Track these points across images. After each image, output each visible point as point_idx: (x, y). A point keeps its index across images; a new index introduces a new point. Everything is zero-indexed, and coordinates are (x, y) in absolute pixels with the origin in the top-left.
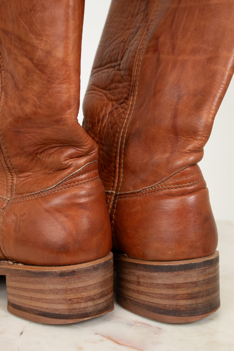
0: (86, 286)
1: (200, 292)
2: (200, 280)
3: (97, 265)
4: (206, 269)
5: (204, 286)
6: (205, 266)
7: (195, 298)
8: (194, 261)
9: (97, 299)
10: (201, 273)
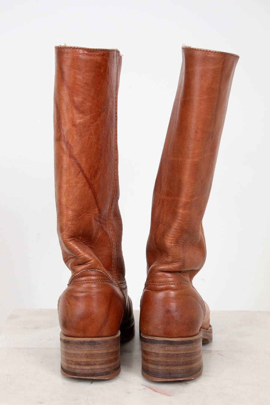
0: (75, 354)
1: (160, 361)
2: (161, 353)
3: (83, 341)
4: (165, 346)
5: (163, 358)
6: (164, 344)
7: (157, 365)
8: (157, 338)
9: (83, 365)
10: (161, 348)
